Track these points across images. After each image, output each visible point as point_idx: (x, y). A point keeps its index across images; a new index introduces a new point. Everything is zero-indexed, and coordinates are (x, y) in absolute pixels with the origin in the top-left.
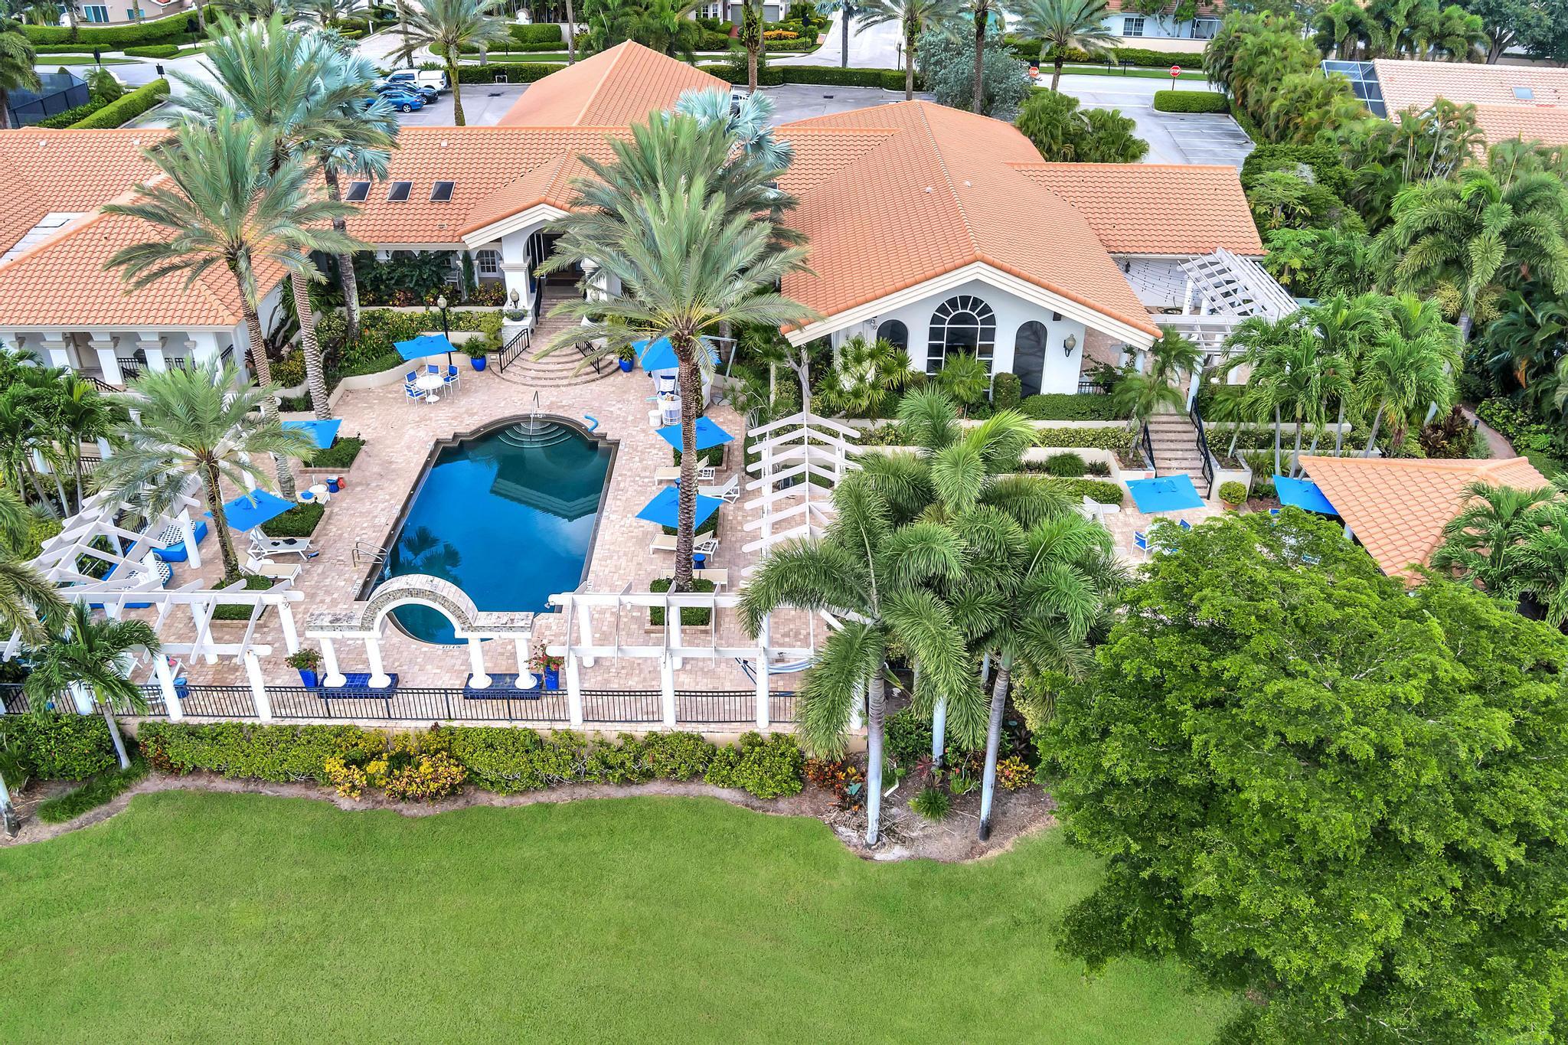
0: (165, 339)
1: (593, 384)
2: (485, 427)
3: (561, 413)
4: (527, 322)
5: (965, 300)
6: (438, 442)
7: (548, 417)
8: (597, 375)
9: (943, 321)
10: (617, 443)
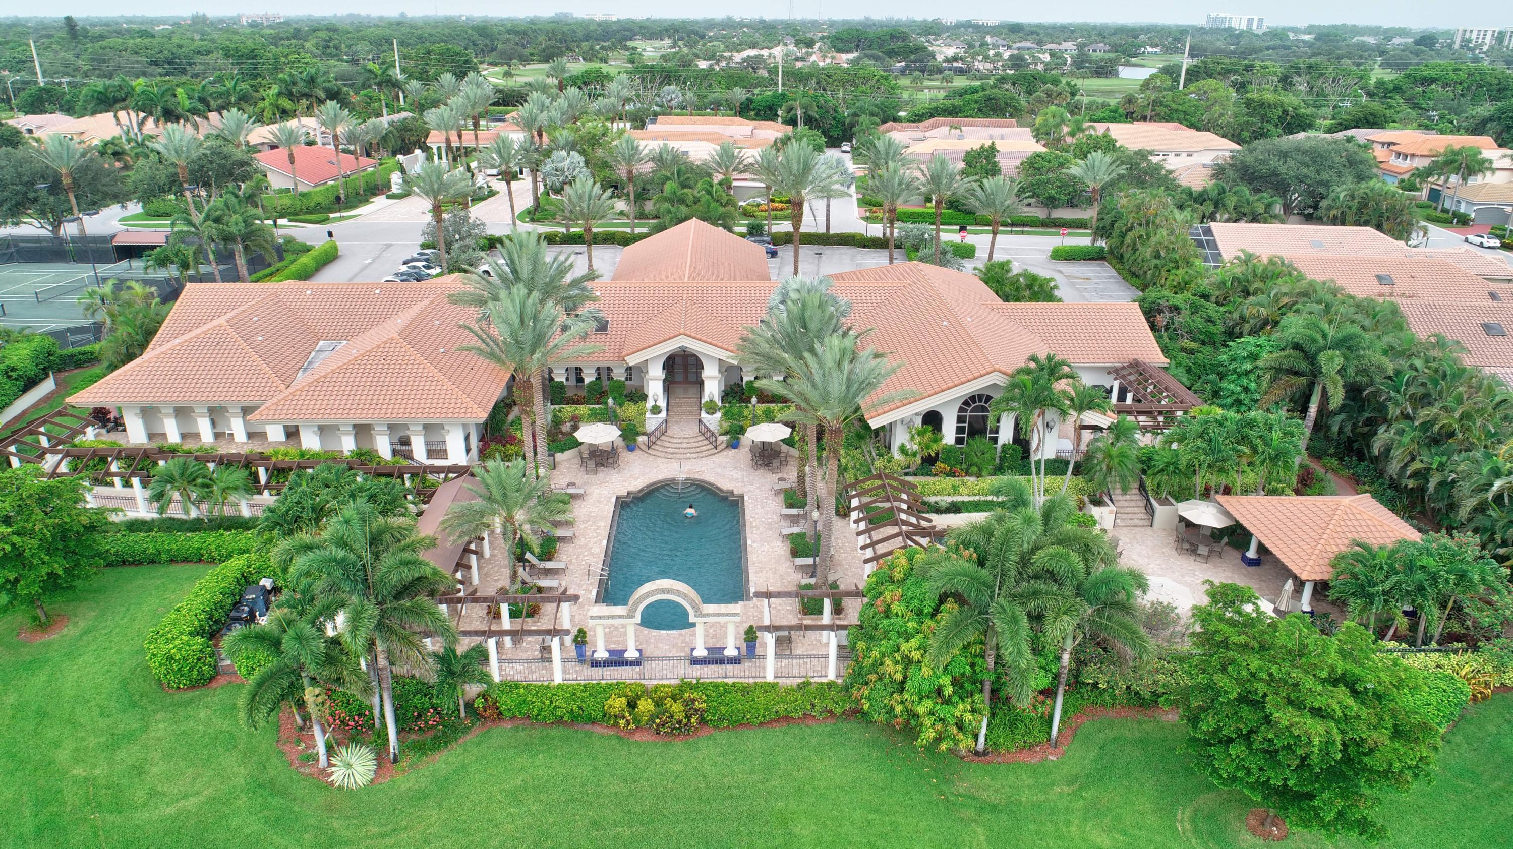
0: (428, 428)
1: (714, 458)
2: (647, 487)
3: (697, 477)
4: (663, 415)
5: (980, 397)
6: (618, 498)
7: (688, 479)
8: (715, 451)
9: (966, 411)
10: (742, 497)
